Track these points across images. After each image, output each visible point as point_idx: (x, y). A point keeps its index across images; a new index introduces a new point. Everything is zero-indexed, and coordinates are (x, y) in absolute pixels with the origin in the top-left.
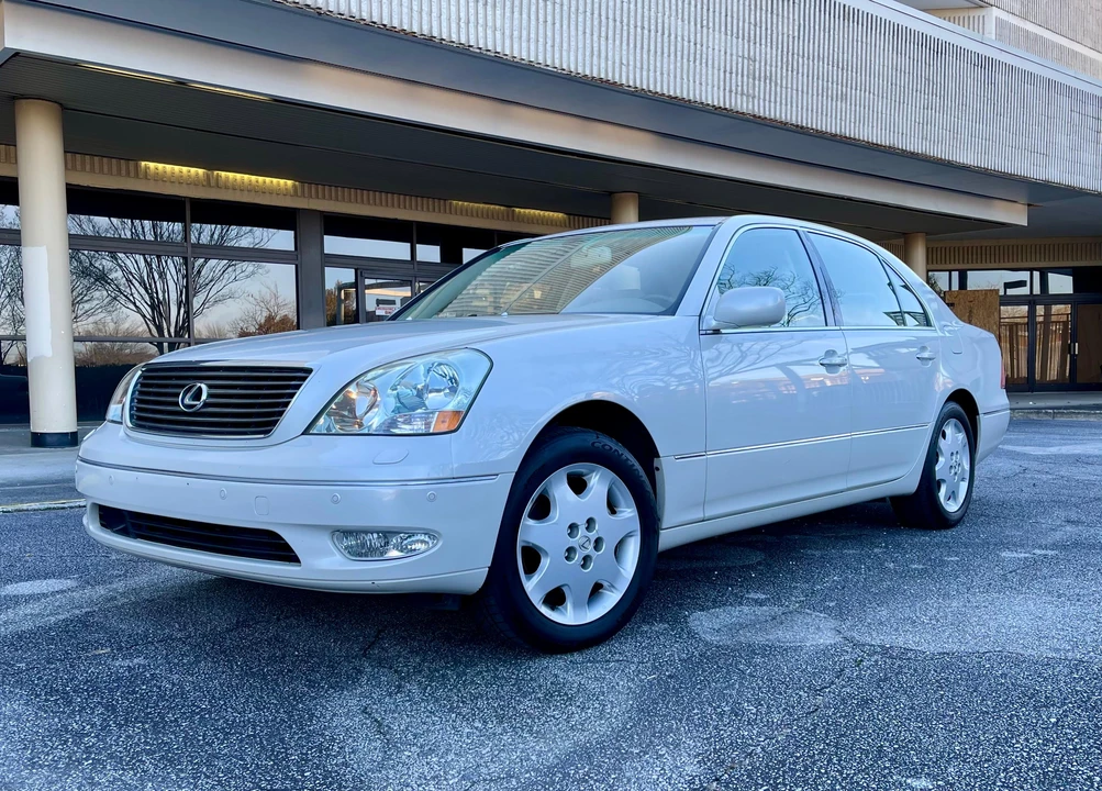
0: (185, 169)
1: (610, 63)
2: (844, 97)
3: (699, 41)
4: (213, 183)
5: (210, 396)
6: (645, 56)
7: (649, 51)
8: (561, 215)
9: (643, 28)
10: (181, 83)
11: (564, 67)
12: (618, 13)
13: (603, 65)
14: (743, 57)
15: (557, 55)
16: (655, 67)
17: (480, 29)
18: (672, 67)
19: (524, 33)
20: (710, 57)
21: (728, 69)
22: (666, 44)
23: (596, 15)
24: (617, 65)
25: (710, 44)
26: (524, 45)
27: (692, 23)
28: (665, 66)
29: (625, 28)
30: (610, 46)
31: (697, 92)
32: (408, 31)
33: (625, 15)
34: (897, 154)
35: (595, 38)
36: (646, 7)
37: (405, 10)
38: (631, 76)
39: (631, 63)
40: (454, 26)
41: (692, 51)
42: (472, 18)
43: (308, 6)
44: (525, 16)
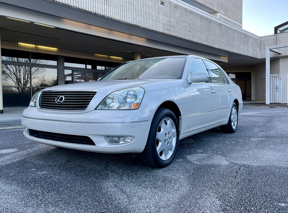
0: (30, 45)
1: (138, 21)
2: (190, 31)
3: (158, 17)
4: (37, 48)
5: (65, 99)
6: (146, 20)
7: (146, 19)
8: (121, 58)
9: (145, 13)
10: (32, 23)
11: (127, 22)
12: (139, 9)
13: (136, 22)
14: (168, 21)
15: (125, 19)
16: (148, 23)
17: (107, 12)
18: (152, 23)
19: (118, 13)
20: (160, 21)
21: (164, 24)
22: (150, 17)
23: (134, 10)
24: (139, 22)
25: (160, 18)
26: (118, 16)
27: (156, 13)
28: (150, 22)
29: (141, 13)
30: (138, 17)
31: (157, 29)
32: (90, 11)
33: (141, 10)
34: (201, 45)
35: (134, 15)
36: (146, 8)
37: (90, 6)
38: (142, 25)
39: (142, 21)
40: (101, 11)
41: (156, 19)
42: (105, 9)
43: (66, 4)
44: (118, 9)
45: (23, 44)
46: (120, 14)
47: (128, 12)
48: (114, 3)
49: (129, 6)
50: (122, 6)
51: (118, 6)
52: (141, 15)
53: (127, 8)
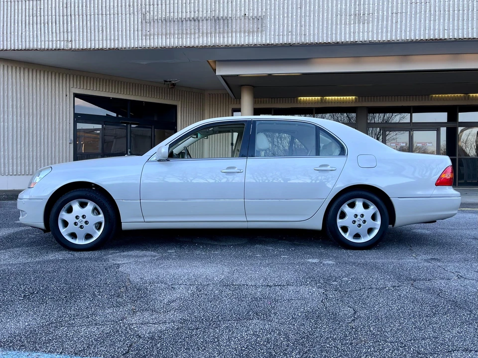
0: (313, 98)
1: (436, 31)
4: (323, 102)
9: (459, 10)
10: (270, 75)
13: (432, 33)
19: (385, 29)
30: (437, 23)
39: (451, 28)
42: (357, 30)
43: (286, 44)
44: (385, 22)
45: (305, 98)
46: (389, 30)
47: (411, 20)
48: (376, 14)
49: (413, 10)
50: (394, 15)
51: (385, 17)
52: (447, 16)
53: (409, 13)
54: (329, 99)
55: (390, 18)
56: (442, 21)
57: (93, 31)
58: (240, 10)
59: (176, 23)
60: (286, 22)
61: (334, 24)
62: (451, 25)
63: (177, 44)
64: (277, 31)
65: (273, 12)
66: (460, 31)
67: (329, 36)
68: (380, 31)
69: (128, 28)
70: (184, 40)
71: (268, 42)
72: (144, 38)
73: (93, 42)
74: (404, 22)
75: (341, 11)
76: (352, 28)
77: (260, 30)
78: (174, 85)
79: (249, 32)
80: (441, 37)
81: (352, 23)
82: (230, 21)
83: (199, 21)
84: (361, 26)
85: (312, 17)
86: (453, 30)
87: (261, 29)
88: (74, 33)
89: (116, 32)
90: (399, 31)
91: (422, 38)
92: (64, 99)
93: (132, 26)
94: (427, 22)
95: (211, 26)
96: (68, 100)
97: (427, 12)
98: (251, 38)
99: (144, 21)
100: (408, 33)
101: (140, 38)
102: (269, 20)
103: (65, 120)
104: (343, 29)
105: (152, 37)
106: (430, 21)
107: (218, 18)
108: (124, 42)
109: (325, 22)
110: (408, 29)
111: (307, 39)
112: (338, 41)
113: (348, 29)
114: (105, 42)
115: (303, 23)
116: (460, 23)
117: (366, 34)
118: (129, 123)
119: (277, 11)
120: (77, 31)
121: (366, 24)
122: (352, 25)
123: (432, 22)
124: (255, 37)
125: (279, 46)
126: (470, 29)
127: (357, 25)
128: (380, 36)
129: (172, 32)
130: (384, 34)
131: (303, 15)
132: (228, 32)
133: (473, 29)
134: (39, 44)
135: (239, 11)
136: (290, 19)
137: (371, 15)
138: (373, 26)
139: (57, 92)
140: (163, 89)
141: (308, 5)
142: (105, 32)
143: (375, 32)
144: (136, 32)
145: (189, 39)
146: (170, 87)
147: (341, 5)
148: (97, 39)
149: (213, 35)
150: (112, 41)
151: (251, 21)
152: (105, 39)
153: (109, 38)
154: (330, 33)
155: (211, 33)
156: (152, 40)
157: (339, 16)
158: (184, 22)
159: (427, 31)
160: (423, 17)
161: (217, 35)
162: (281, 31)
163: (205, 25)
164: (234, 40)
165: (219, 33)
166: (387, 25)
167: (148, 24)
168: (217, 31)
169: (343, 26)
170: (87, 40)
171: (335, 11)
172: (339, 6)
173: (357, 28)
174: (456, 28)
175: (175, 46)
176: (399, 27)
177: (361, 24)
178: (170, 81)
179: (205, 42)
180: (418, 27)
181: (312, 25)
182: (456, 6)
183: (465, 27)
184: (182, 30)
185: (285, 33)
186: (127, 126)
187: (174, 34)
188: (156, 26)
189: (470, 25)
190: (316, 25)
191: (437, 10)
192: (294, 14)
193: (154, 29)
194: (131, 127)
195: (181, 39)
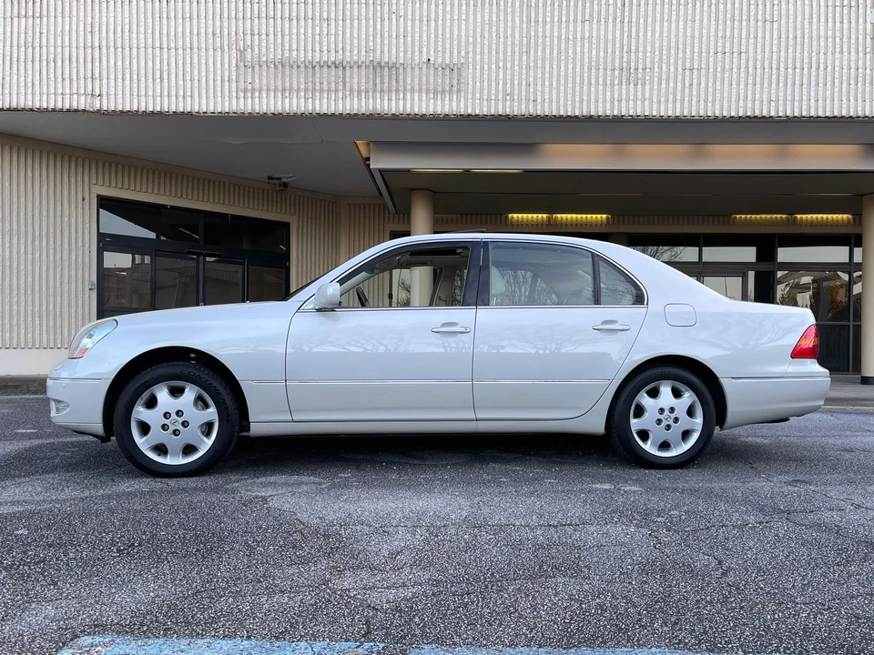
0: (535, 216)
1: (757, 102)
4: (552, 222)
13: (750, 105)
17: (631, 103)
19: (671, 97)
23: (744, 69)
30: (759, 89)
32: (572, 116)
33: (774, 62)
38: (782, 109)
39: (781, 98)
40: (608, 104)
42: (624, 97)
43: (501, 115)
44: (671, 85)
45: (520, 215)
46: (678, 97)
47: (715, 83)
48: (656, 70)
49: (719, 64)
50: (687, 72)
51: (672, 75)
52: (774, 77)
53: (711, 70)
54: (562, 218)
55: (680, 78)
56: (766, 85)
57: (143, 79)
58: (421, 52)
59: (302, 69)
60: (501, 77)
61: (586, 83)
62: (781, 94)
63: (303, 109)
64: (486, 92)
65: (478, 57)
66: (796, 104)
67: (577, 104)
68: (663, 99)
69: (211, 76)
70: (318, 102)
71: (470, 111)
72: (242, 95)
73: (143, 99)
74: (703, 85)
75: (597, 62)
76: (616, 92)
77: (455, 89)
78: (285, 185)
79: (436, 92)
80: (765, 113)
81: (616, 82)
82: (401, 70)
83: (344, 68)
84: (632, 89)
85: (547, 69)
86: (785, 101)
87: (457, 88)
88: (105, 81)
89: (189, 82)
90: (694, 100)
91: (733, 114)
92: (80, 207)
93: (219, 72)
94: (742, 86)
95: (367, 78)
96: (87, 208)
97: (742, 69)
98: (439, 102)
99: (242, 65)
100: (710, 105)
101: (234, 94)
102: (470, 71)
103: (80, 244)
104: (601, 92)
105: (257, 94)
106: (747, 85)
107: (379, 63)
108: (204, 102)
109: (570, 80)
110: (710, 98)
111: (539, 107)
112: (592, 114)
113: (608, 93)
114: (166, 99)
115: (531, 79)
116: (797, 90)
117: (639, 103)
118: (201, 254)
119: (486, 57)
120: (112, 76)
121: (639, 86)
122: (616, 87)
123: (750, 87)
124: (447, 102)
125: (489, 120)
126: (812, 101)
127: (624, 87)
128: (662, 108)
129: (295, 86)
130: (670, 106)
131: (532, 65)
132: (397, 91)
133: (817, 101)
134: (37, 98)
135: (417, 53)
136: (509, 72)
137: (648, 70)
138: (651, 89)
139: (66, 193)
140: (266, 193)
141: (540, 48)
142: (166, 81)
143: (655, 100)
144: (227, 84)
145: (325, 100)
146: (278, 188)
147: (598, 52)
148: (151, 93)
149: (371, 94)
150: (181, 99)
151: (440, 74)
152: (166, 94)
153: (174, 92)
154: (577, 100)
155: (367, 91)
156: (257, 101)
157: (593, 70)
158: (317, 69)
159: (741, 102)
160: (735, 77)
161: (378, 95)
162: (493, 92)
163: (356, 76)
164: (408, 106)
165: (382, 91)
166: (675, 89)
167: (250, 70)
168: (378, 88)
169: (601, 88)
170: (131, 95)
171: (586, 60)
172: (594, 52)
173: (624, 92)
174: (789, 98)
175: (299, 113)
176: (694, 93)
177: (632, 85)
178: (279, 179)
179: (356, 107)
180: (726, 94)
181: (547, 84)
182: (790, 61)
183: (805, 98)
184: (314, 84)
185: (500, 97)
186: (197, 260)
187: (298, 90)
188: (264, 73)
189: (813, 94)
190: (554, 83)
191: (758, 67)
192: (516, 63)
193: (260, 80)
194: (205, 261)
195: (310, 100)
